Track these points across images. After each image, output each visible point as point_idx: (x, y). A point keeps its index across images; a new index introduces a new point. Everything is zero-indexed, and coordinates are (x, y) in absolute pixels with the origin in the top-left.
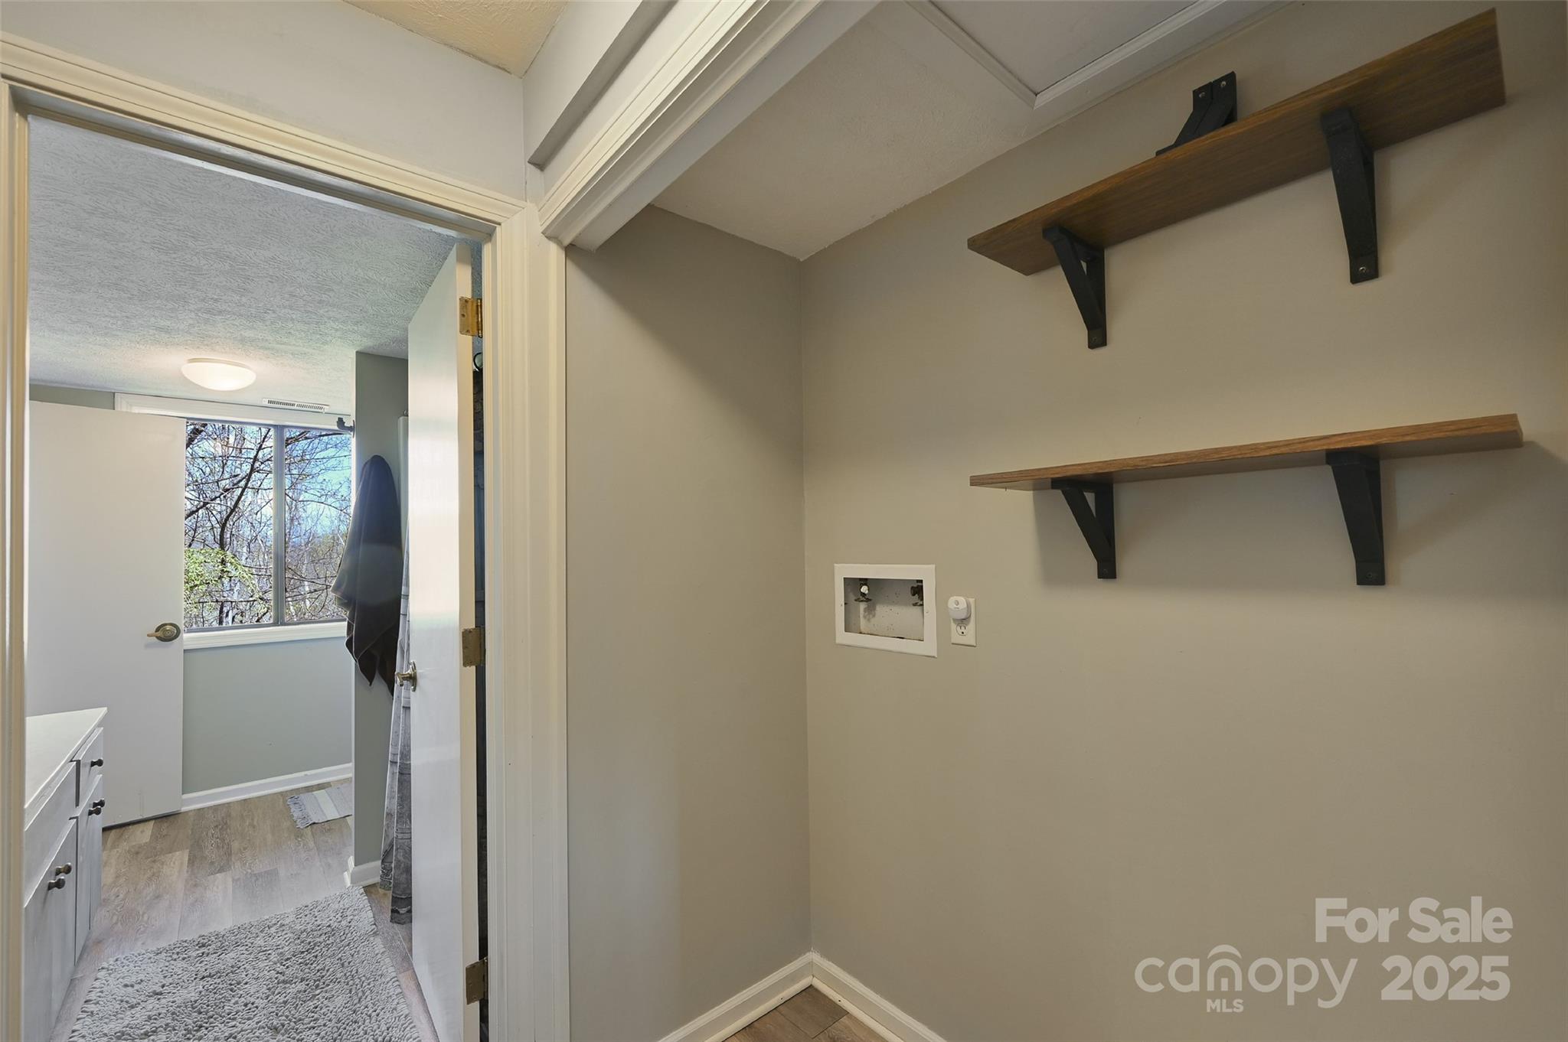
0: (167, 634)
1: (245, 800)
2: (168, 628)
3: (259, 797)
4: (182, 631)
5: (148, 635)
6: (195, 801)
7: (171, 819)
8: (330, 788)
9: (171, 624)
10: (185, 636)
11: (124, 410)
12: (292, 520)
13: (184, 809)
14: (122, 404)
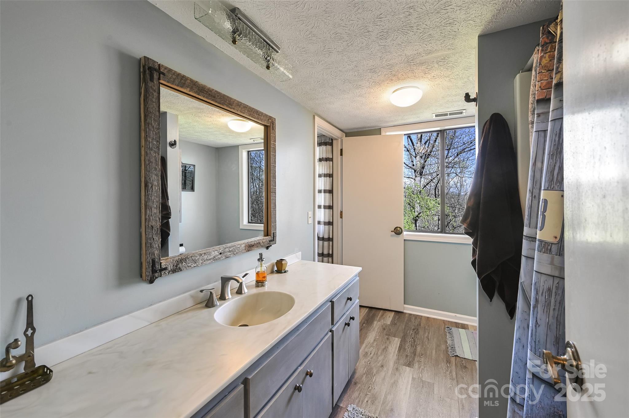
0: (398, 231)
1: (428, 317)
2: (398, 229)
3: (434, 319)
4: (403, 231)
5: (392, 231)
6: (410, 309)
7: (400, 314)
8: (468, 330)
9: (399, 227)
10: (405, 233)
11: (384, 134)
12: (461, 186)
13: (405, 311)
14: (383, 133)
